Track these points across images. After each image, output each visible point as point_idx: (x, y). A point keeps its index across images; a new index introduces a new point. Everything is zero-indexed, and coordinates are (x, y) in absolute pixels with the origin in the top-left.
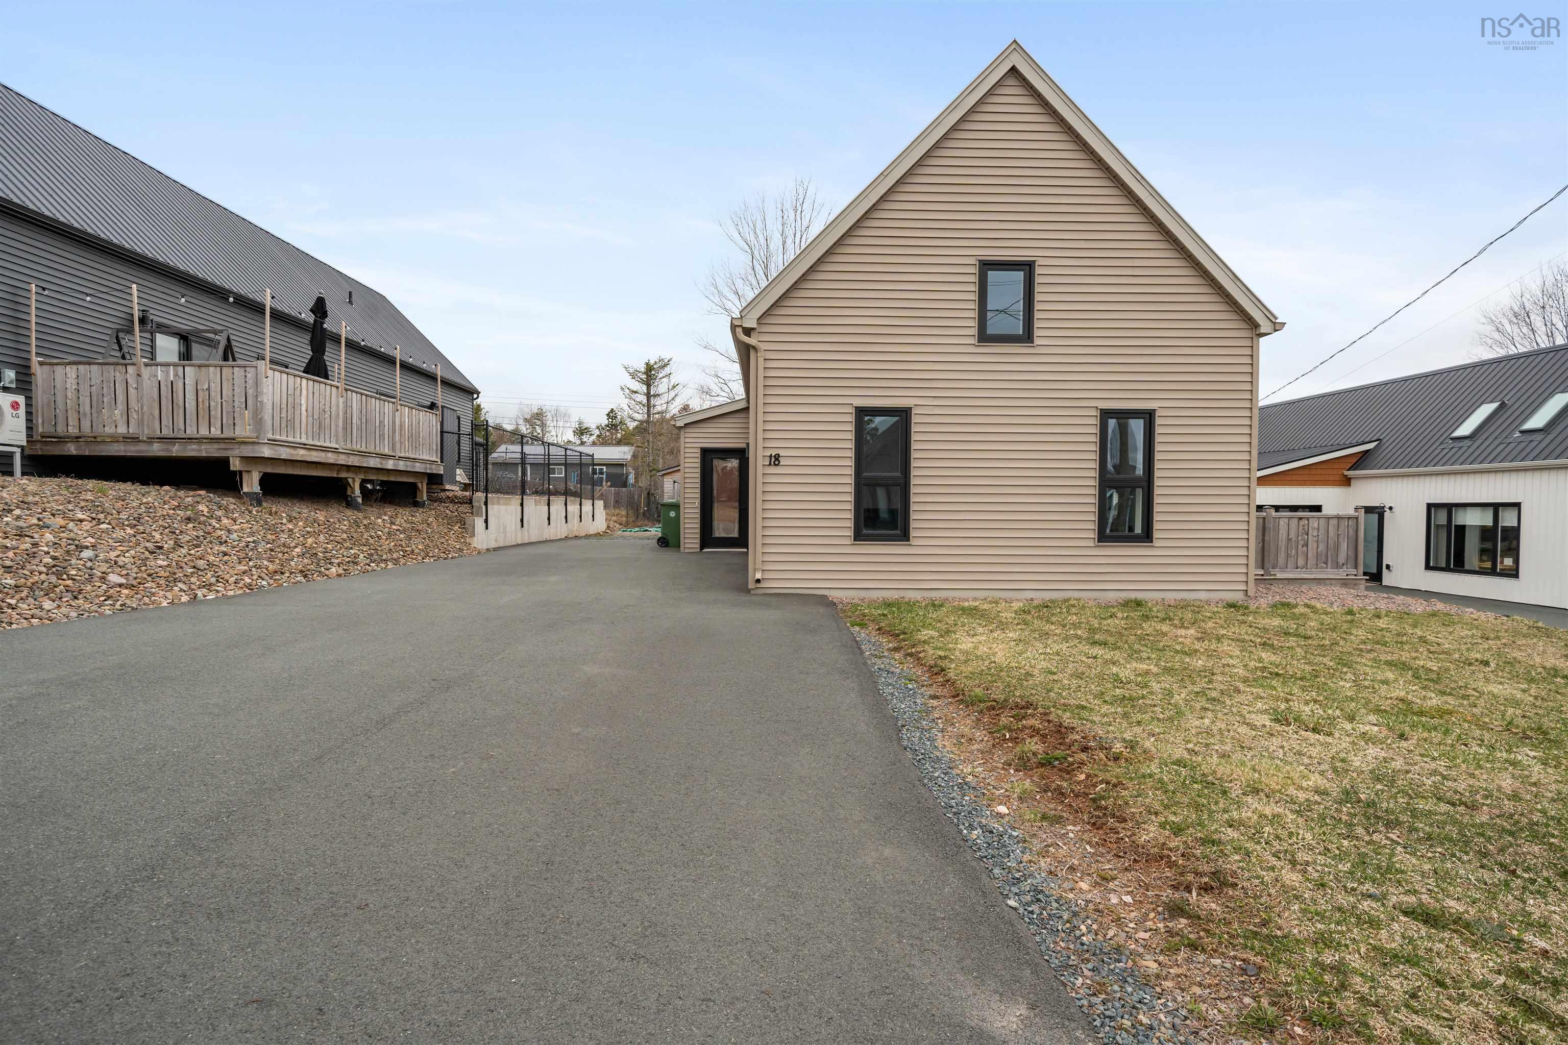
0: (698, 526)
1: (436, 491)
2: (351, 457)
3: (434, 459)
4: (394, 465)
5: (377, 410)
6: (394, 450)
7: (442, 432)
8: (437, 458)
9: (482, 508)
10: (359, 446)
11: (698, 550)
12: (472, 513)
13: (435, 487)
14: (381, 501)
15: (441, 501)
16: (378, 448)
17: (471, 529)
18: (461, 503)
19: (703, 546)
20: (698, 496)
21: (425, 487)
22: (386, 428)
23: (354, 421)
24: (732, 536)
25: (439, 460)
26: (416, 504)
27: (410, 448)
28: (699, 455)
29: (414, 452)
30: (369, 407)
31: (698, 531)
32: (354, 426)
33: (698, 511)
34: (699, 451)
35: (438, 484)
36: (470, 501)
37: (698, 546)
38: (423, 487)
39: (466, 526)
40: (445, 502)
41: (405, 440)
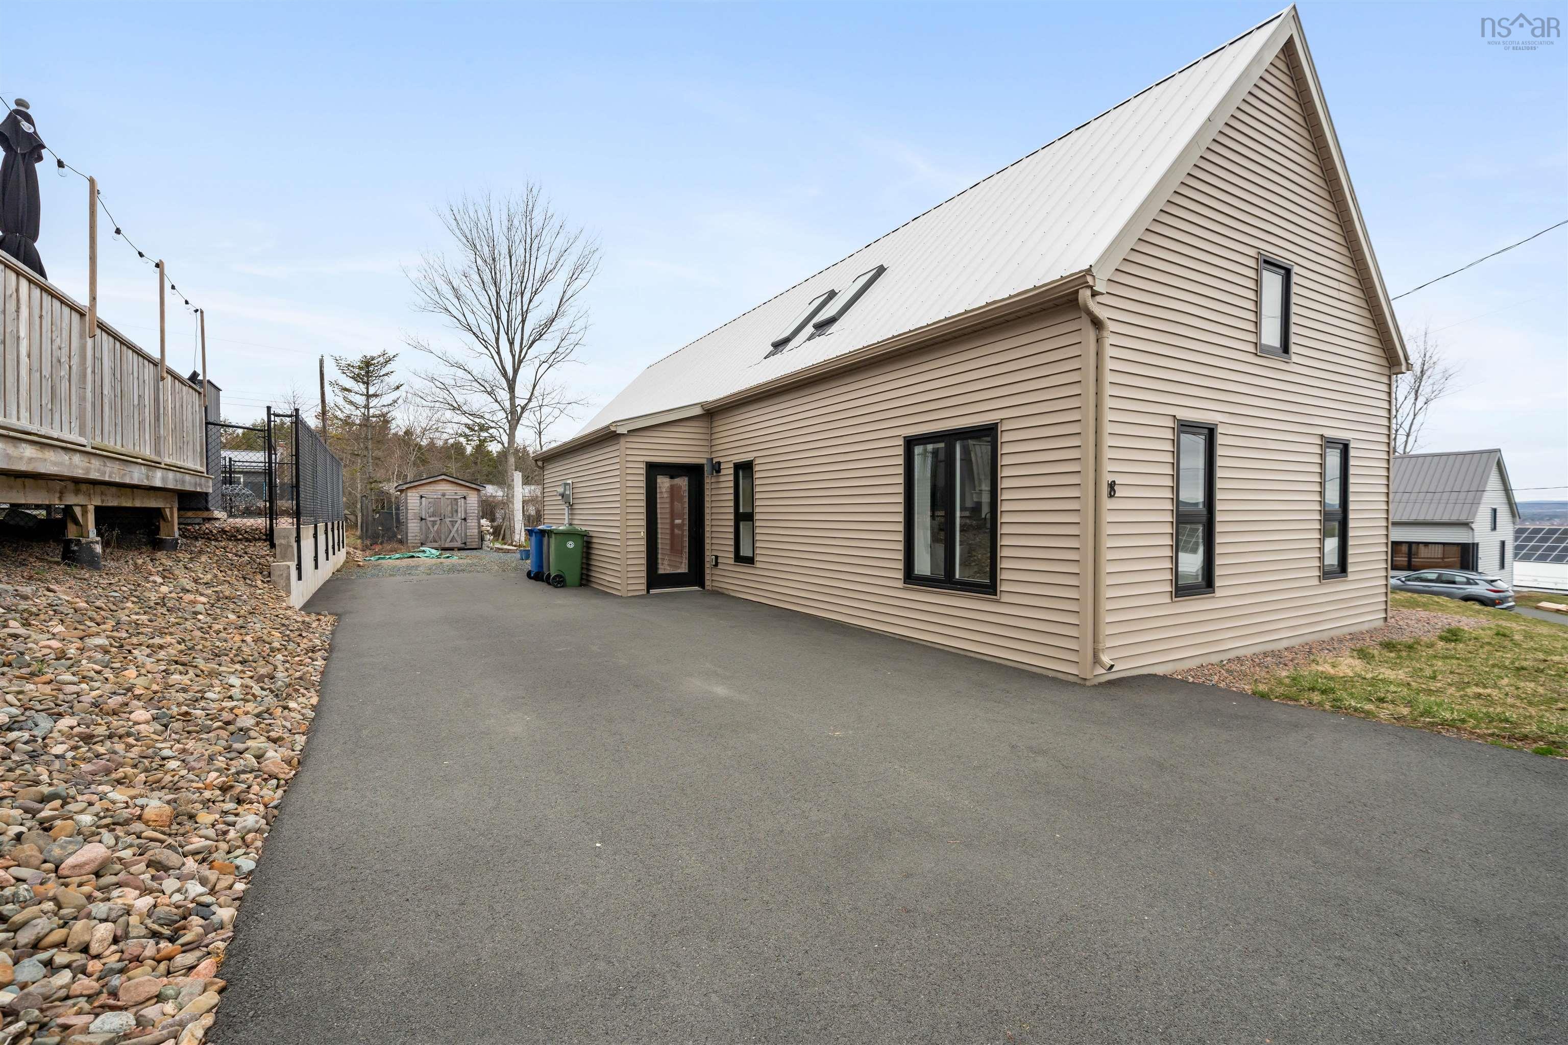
0: (644, 561)
1: (197, 521)
2: (109, 463)
3: (199, 468)
4: (164, 479)
5: (136, 374)
6: (158, 453)
7: (207, 424)
8: (202, 466)
9: (292, 547)
10: (112, 444)
11: (644, 592)
12: (274, 556)
13: (190, 514)
14: (119, 546)
15: (209, 537)
16: (137, 448)
17: (282, 583)
18: (247, 540)
19: (650, 586)
20: (644, 523)
21: (176, 515)
22: (147, 410)
23: (105, 392)
24: (679, 571)
25: (204, 470)
26: (157, 544)
27: (174, 452)
28: (643, 472)
29: (178, 457)
30: (125, 367)
31: (644, 568)
32: (106, 400)
33: (644, 542)
34: (643, 466)
35: (200, 509)
36: (269, 537)
37: (644, 587)
38: (173, 515)
39: (273, 578)
40: (216, 540)
41: (168, 435)
